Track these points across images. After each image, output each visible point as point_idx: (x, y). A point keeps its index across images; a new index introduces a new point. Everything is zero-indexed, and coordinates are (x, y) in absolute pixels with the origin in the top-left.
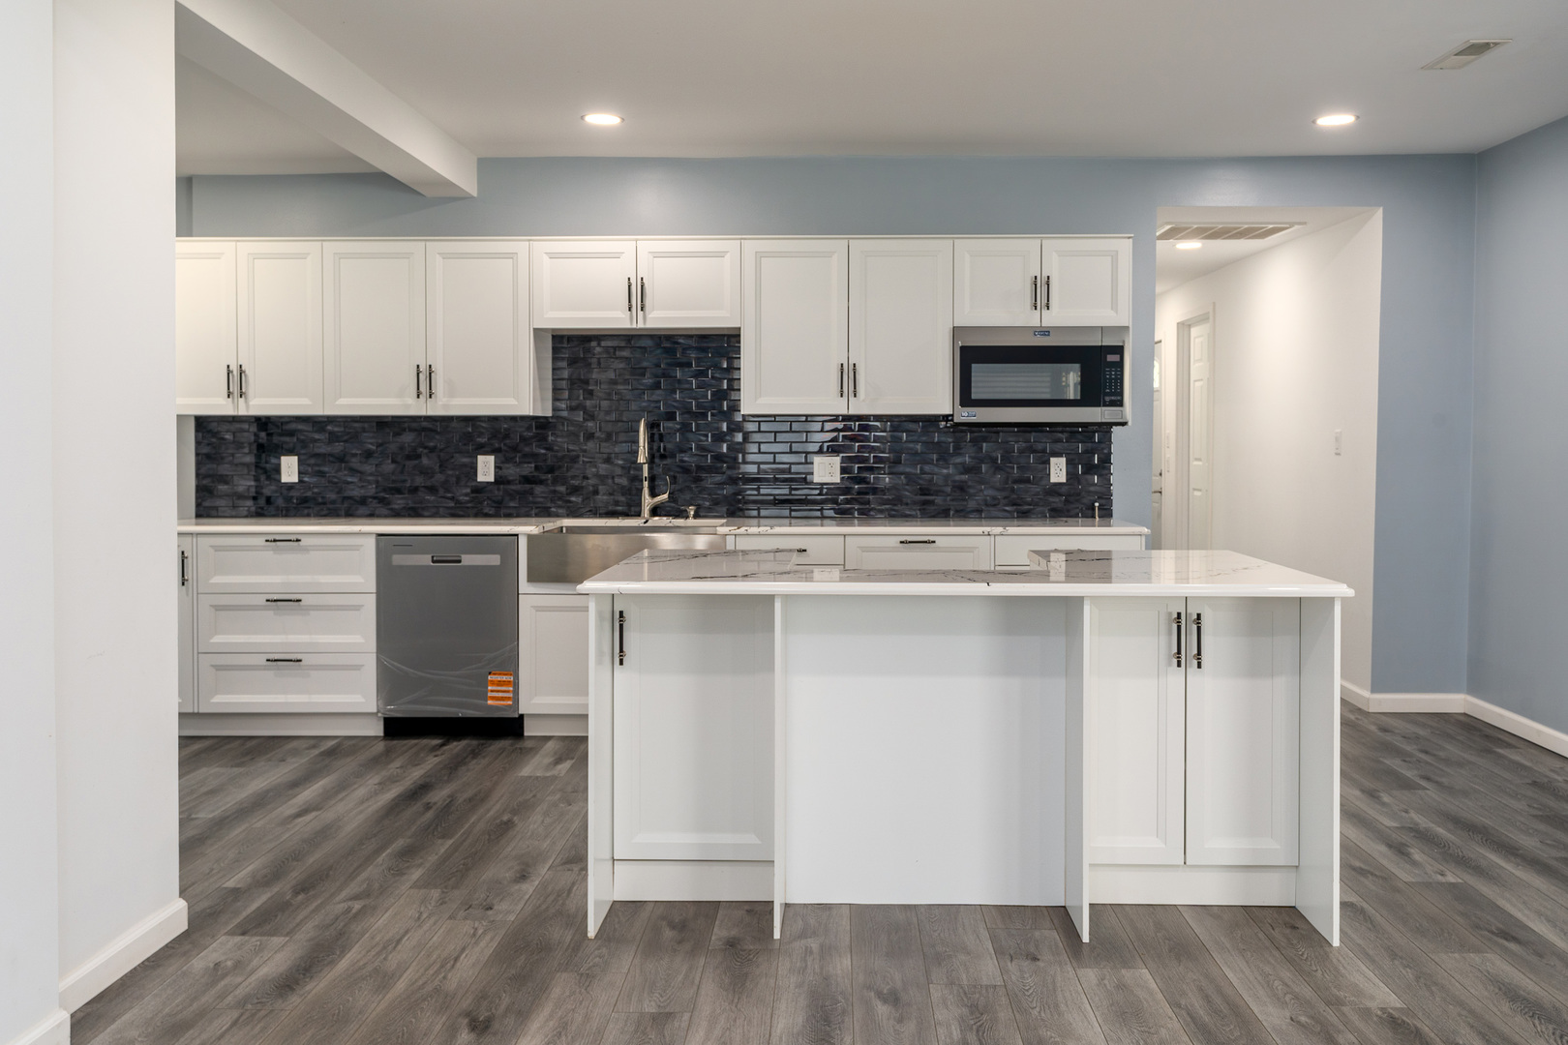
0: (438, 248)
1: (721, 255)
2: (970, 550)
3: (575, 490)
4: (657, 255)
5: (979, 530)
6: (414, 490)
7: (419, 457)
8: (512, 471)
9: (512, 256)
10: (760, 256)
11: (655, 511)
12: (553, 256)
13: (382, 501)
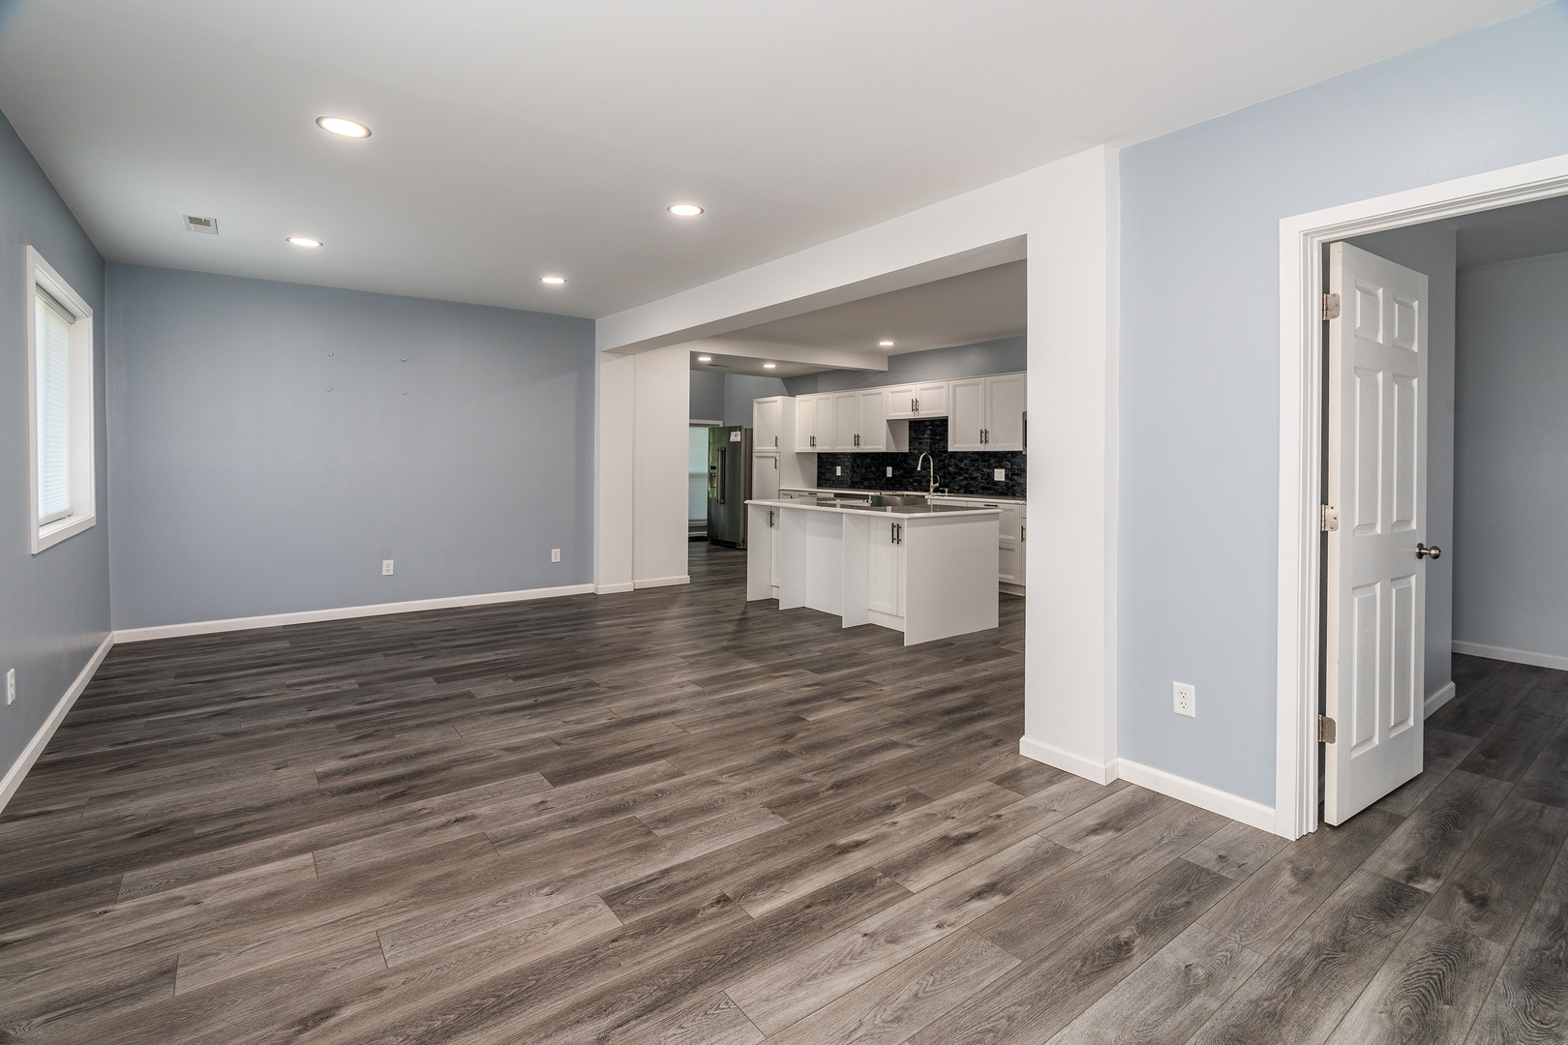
0: (859, 393)
1: (942, 387)
2: (1012, 510)
3: (915, 481)
4: (923, 389)
5: (1014, 502)
6: (870, 479)
7: (871, 467)
8: (897, 473)
9: (880, 394)
10: (955, 387)
11: (935, 491)
12: (892, 392)
13: (862, 483)
